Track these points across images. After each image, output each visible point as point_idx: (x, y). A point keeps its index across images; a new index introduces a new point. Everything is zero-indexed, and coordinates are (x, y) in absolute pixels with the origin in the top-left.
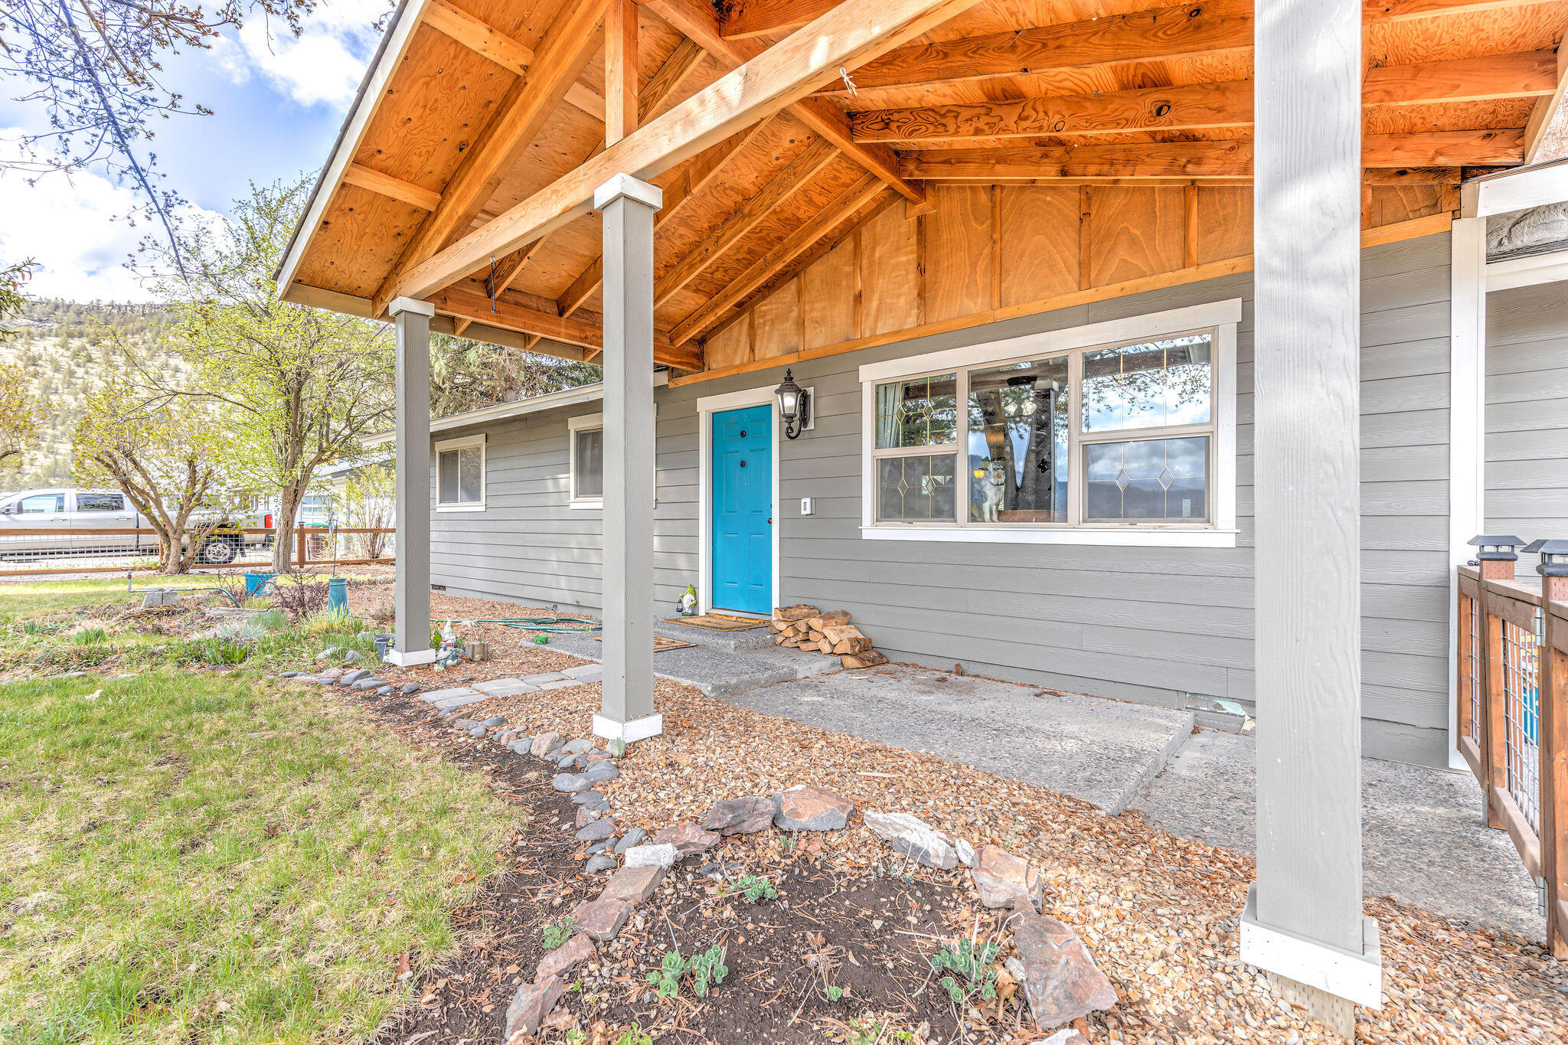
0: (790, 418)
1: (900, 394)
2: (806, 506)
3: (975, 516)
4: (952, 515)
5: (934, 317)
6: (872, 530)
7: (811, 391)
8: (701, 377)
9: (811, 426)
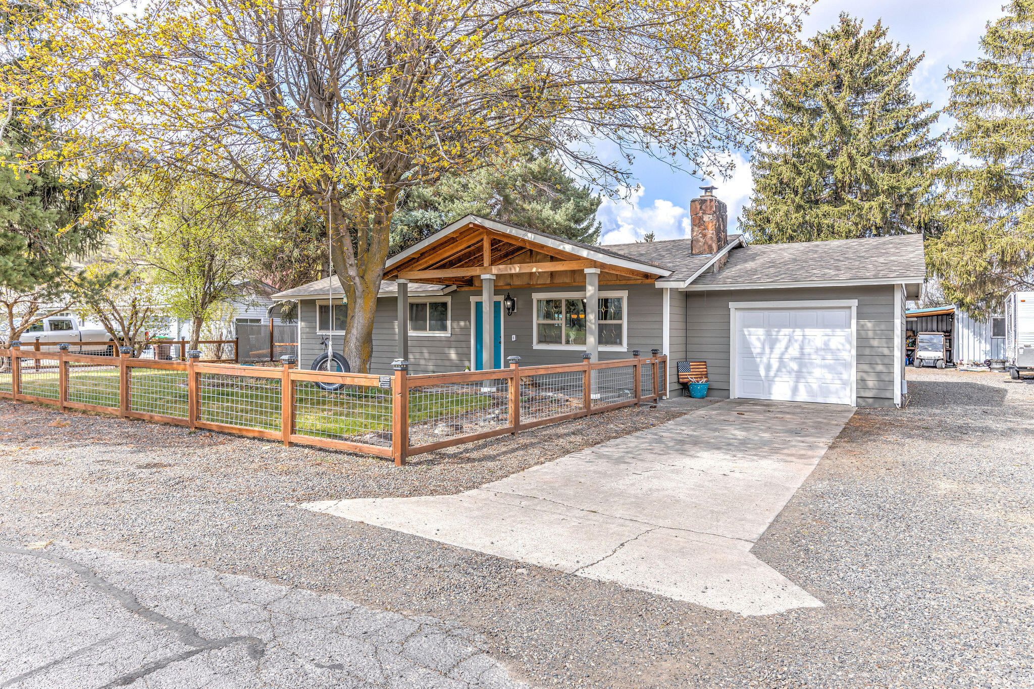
0: (509, 309)
1: (545, 303)
2: (514, 338)
3: (568, 342)
4: (561, 343)
5: (555, 281)
6: (536, 346)
7: (515, 299)
8: (472, 288)
9: (515, 311)
